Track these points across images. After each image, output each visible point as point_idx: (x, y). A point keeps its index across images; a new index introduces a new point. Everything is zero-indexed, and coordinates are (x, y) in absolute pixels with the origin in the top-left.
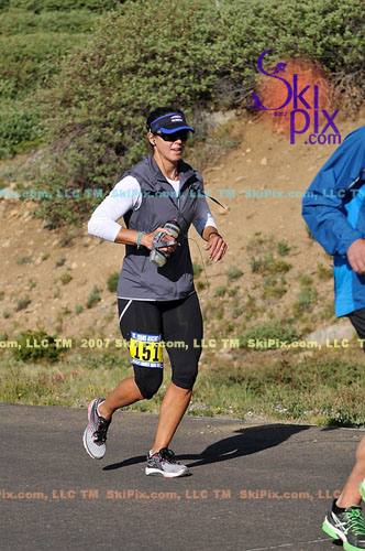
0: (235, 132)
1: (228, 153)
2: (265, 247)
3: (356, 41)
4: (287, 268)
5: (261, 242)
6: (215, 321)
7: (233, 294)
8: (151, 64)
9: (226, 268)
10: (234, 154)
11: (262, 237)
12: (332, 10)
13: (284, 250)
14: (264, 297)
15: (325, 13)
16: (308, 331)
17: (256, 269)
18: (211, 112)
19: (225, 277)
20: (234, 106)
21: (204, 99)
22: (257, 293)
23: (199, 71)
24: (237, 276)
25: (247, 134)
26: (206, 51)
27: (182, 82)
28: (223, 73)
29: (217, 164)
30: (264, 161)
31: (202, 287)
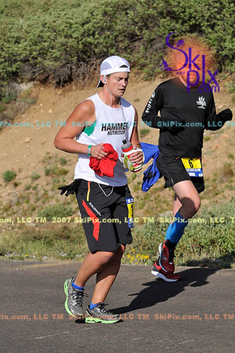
0: (33, 94)
1: (29, 107)
2: (53, 160)
3: (102, 40)
4: (65, 173)
5: (50, 158)
6: (25, 205)
7: (35, 188)
9: (30, 173)
10: (33, 107)
11: (50, 155)
12: (87, 23)
13: (64, 162)
14: (53, 190)
15: (83, 25)
17: (47, 174)
18: (19, 84)
19: (30, 179)
20: (32, 79)
21: (14, 76)
22: (49, 188)
23: (11, 60)
24: (37, 178)
25: (40, 96)
26: (15, 48)
28: (25, 61)
29: (23, 113)
30: (51, 111)
31: (16, 185)
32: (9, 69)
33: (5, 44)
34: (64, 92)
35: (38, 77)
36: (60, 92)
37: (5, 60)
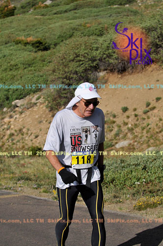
5: (108, 114)
16: (117, 143)
18: (98, 72)
20: (106, 70)
21: (96, 68)
32: (92, 65)
33: (90, 51)
34: (122, 76)
35: (109, 68)
36: (120, 76)
37: (90, 60)
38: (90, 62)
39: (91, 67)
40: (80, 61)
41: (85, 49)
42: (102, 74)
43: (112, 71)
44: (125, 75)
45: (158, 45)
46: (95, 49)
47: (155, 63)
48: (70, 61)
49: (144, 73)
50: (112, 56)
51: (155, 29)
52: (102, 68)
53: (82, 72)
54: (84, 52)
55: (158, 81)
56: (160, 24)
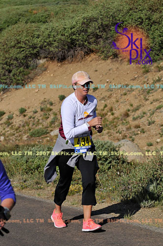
0: (46, 66)
1: (42, 72)
2: (46, 103)
4: (51, 110)
5: (45, 101)
6: (26, 127)
7: (34, 118)
8: (19, 45)
9: (33, 109)
10: (44, 73)
11: (46, 100)
12: (74, 28)
13: (51, 104)
14: (42, 119)
15: (71, 29)
16: (52, 131)
17: (42, 110)
18: (39, 60)
19: (32, 113)
20: (46, 57)
21: (37, 56)
22: (40, 118)
23: (34, 47)
24: (36, 112)
25: (49, 66)
26: (36, 41)
27: (28, 50)
29: (39, 76)
30: (52, 75)
31: (25, 116)
32: (32, 52)
33: (31, 38)
34: (61, 64)
35: (49, 56)
36: (59, 64)
37: (30, 47)
38: (31, 49)
39: (31, 54)
40: (21, 47)
41: (27, 36)
42: (42, 61)
43: (52, 59)
44: (64, 64)
45: (98, 35)
46: (37, 36)
47: (94, 54)
48: (11, 48)
49: (83, 62)
50: (53, 44)
51: (96, 20)
52: (43, 55)
53: (22, 59)
54: (26, 38)
55: (97, 71)
56: (101, 15)
